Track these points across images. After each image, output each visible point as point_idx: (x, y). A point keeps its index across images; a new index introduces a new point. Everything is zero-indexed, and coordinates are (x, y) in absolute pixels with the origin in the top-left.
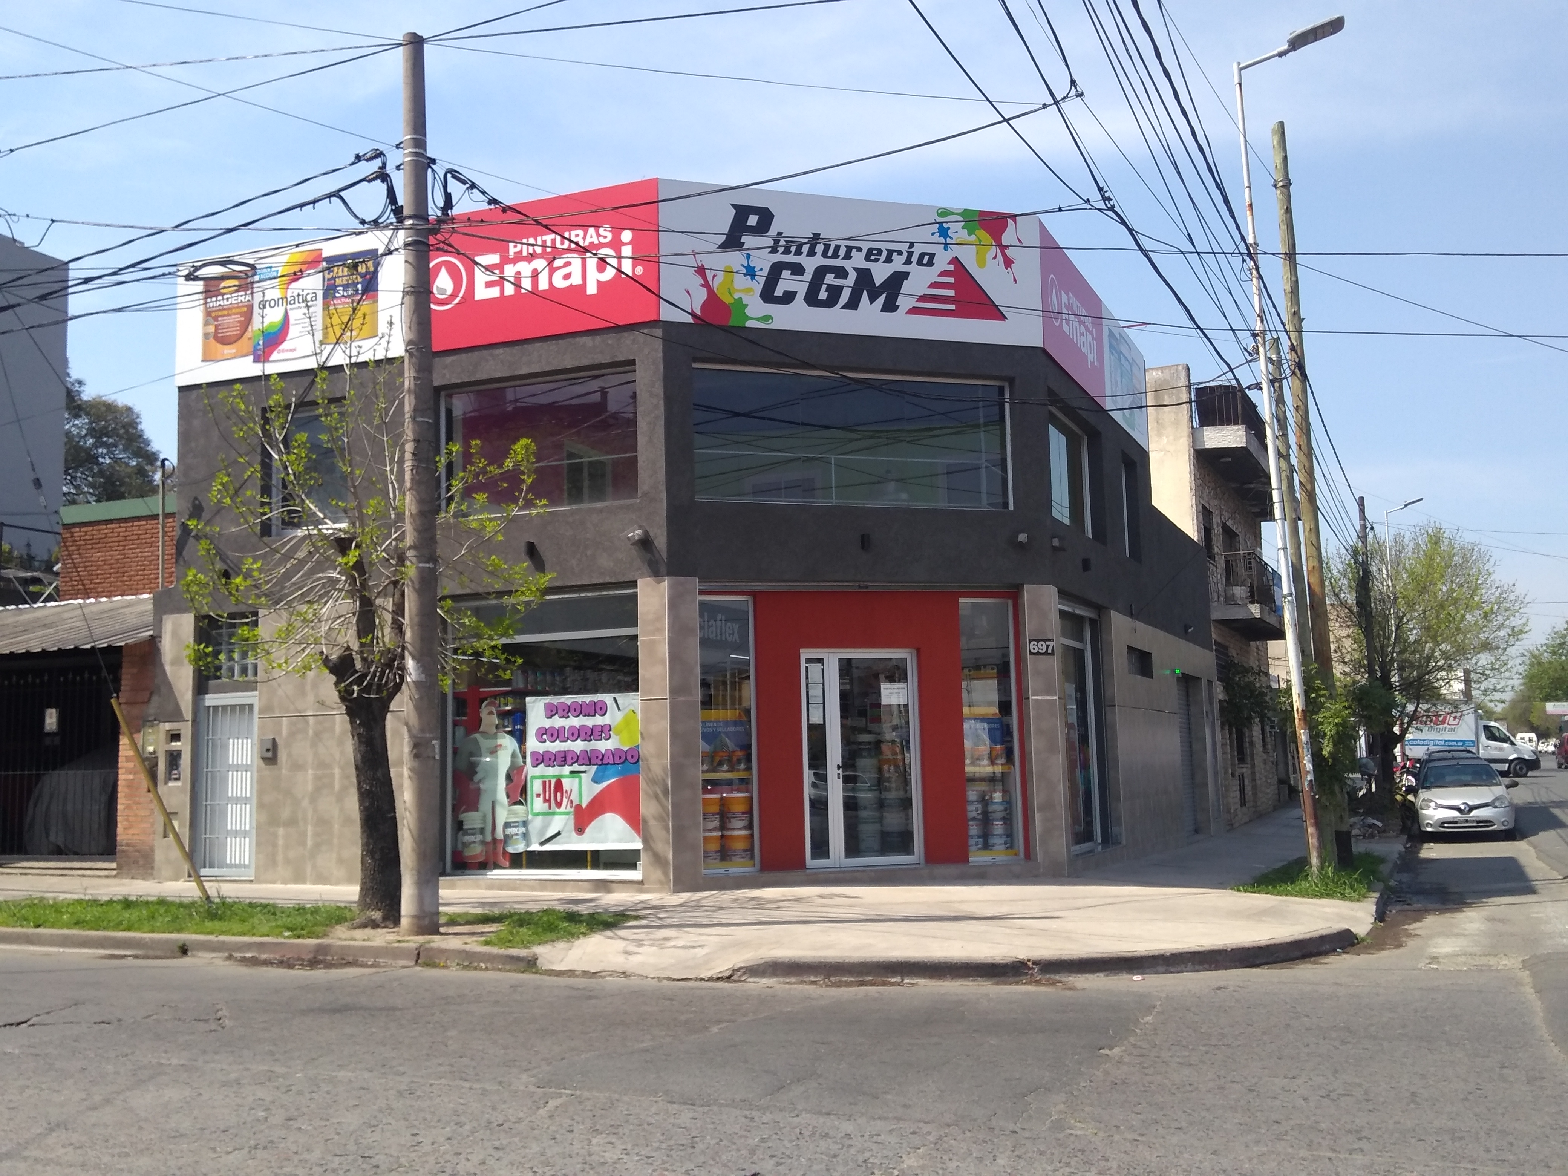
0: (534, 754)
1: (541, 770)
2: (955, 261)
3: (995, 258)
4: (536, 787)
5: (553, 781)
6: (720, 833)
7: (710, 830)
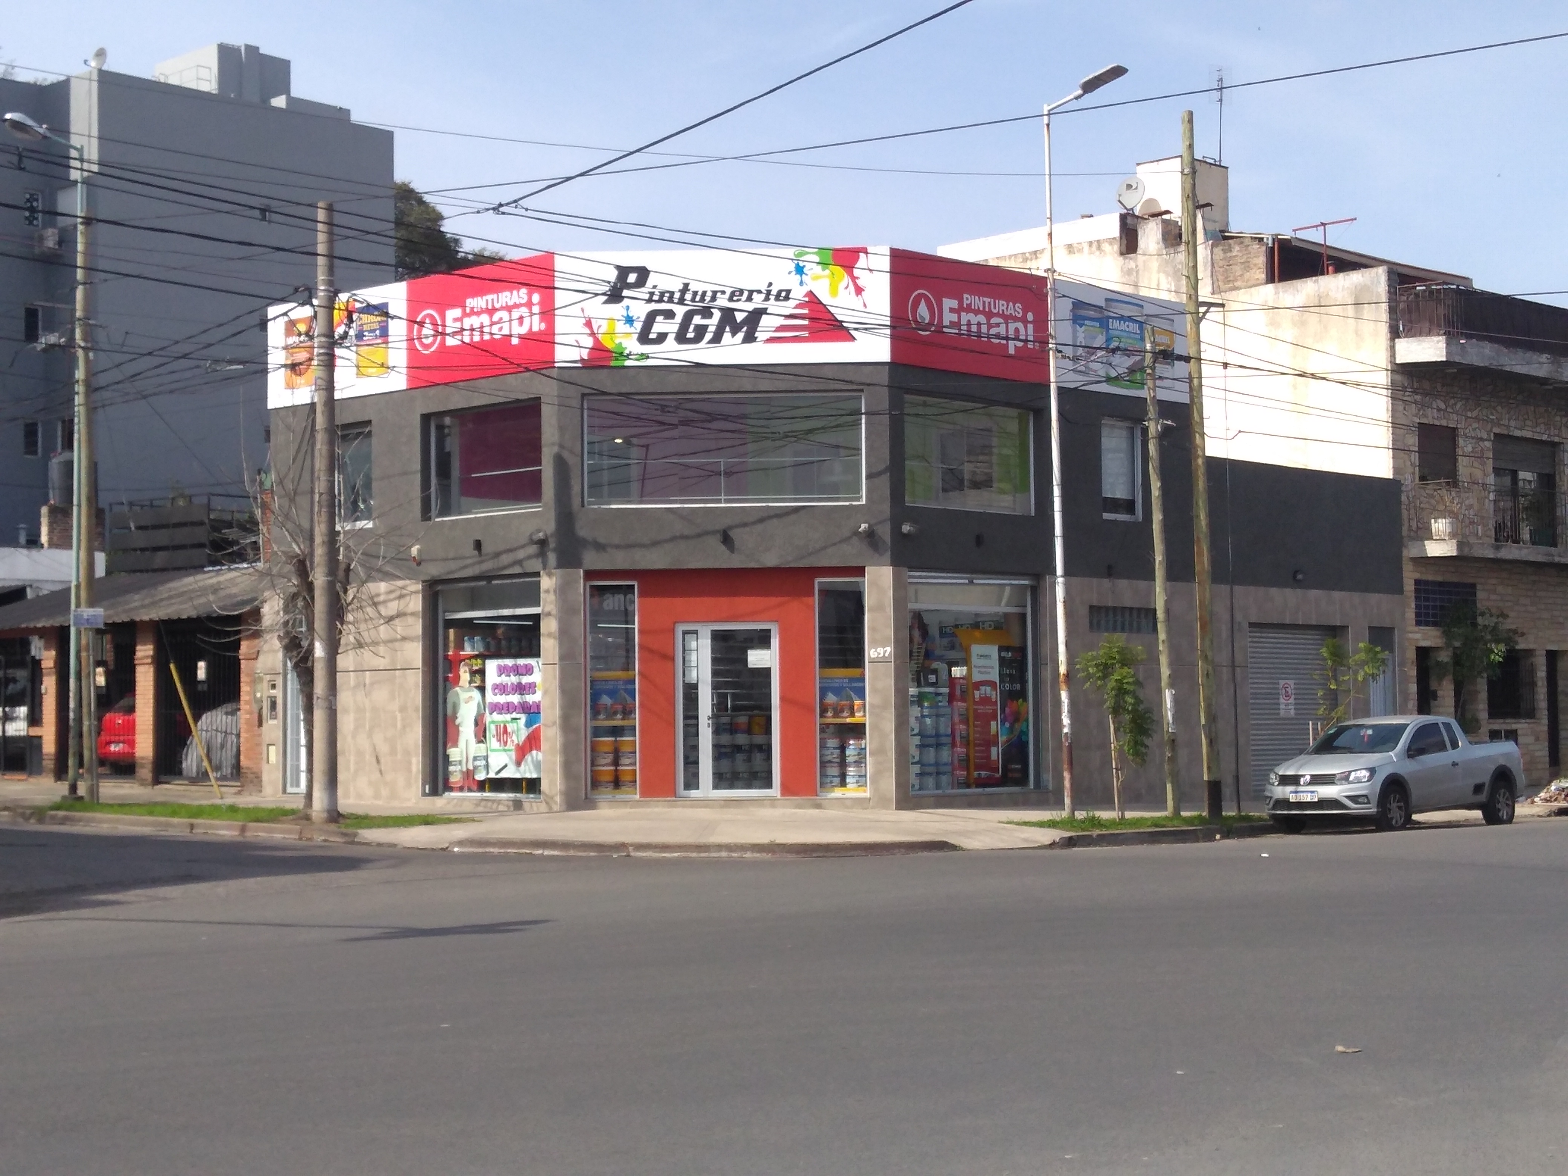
0: (491, 703)
1: (496, 717)
2: (811, 294)
3: (847, 288)
4: (492, 730)
5: (502, 725)
6: (612, 768)
7: (603, 766)
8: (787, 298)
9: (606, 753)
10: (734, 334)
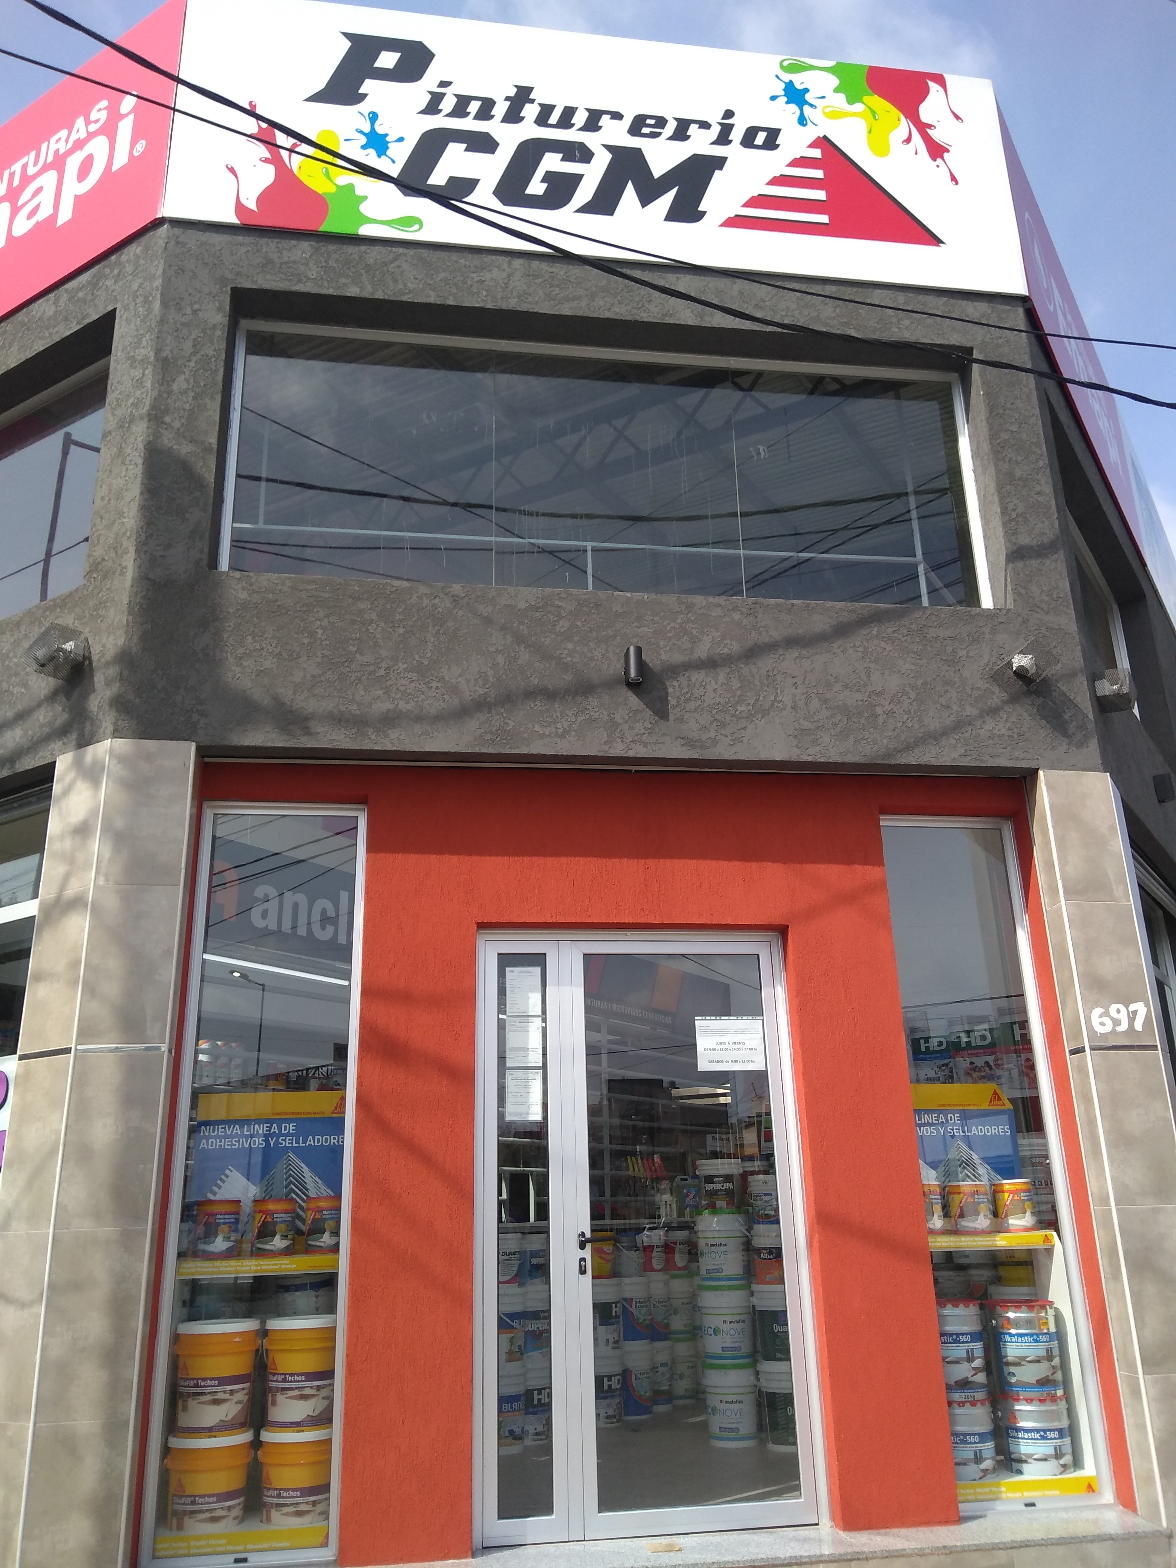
2: (823, 142)
3: (908, 140)
6: (244, 1437)
7: (210, 1431)
8: (771, 143)
9: (223, 1381)
10: (646, 199)
